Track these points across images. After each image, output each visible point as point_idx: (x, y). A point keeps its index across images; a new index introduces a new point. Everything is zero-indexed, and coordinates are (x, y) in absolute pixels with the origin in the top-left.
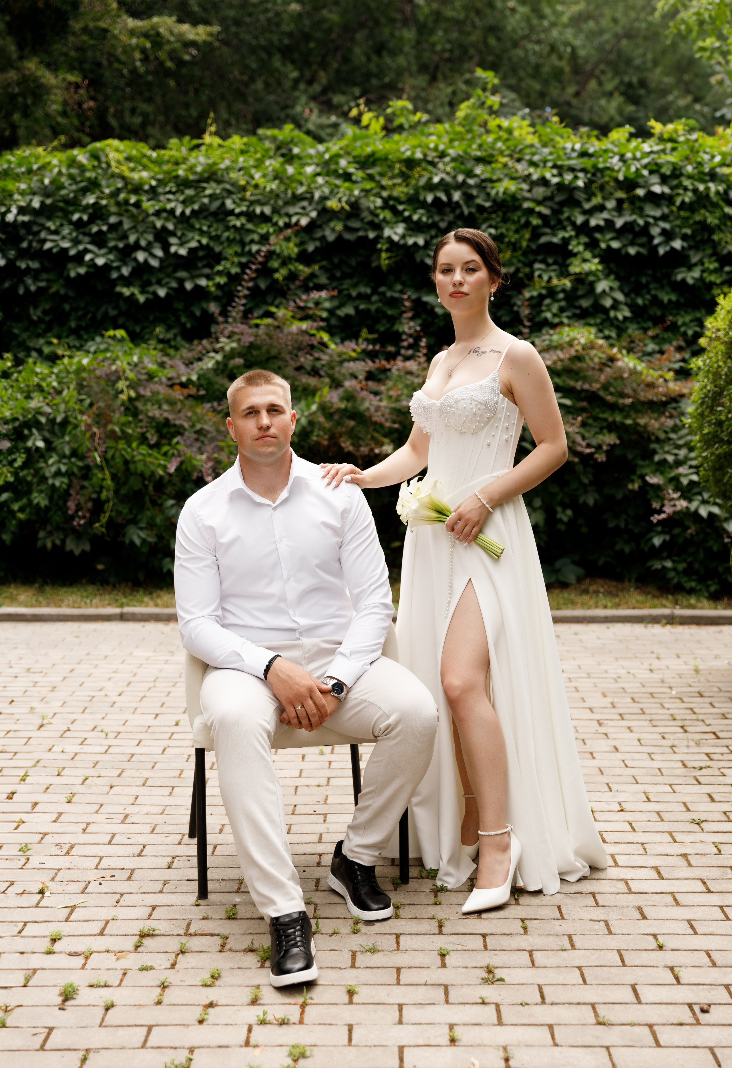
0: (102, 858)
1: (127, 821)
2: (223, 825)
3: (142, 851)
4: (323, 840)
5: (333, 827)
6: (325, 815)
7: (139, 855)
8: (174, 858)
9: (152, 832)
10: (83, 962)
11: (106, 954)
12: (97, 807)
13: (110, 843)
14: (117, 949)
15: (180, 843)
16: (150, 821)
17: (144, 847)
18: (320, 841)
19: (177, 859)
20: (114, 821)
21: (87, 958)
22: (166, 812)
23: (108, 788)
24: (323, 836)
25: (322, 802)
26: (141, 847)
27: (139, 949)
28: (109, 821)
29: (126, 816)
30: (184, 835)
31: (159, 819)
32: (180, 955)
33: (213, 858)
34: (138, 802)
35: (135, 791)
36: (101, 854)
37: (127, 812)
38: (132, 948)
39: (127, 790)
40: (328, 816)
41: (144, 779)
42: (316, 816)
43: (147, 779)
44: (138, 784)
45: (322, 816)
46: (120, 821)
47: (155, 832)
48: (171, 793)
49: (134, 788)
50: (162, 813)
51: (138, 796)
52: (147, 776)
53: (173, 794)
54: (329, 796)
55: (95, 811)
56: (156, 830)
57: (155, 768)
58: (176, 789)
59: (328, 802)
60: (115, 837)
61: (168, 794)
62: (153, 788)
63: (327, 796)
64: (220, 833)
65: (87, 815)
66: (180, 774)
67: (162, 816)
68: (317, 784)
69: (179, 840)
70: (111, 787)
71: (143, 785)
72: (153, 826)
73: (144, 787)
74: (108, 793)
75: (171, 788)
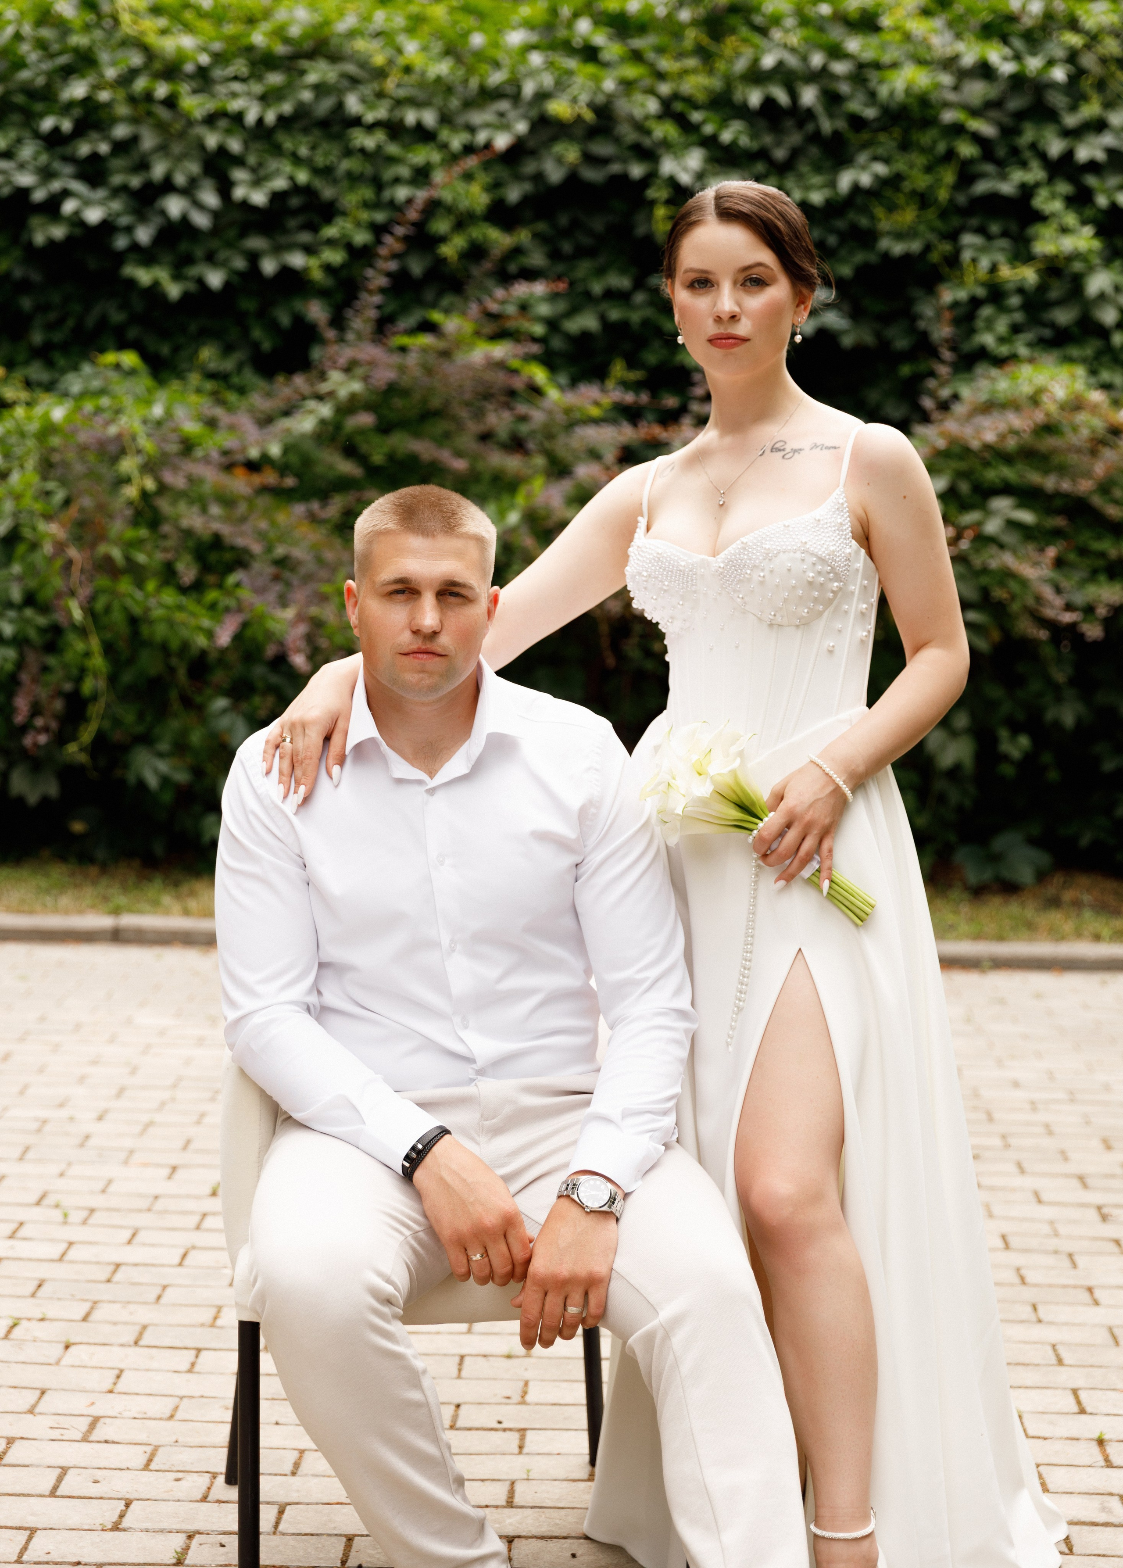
0: (33, 1531)
1: (96, 1435)
2: (302, 1452)
3: (122, 1516)
4: (517, 1500)
5: (540, 1466)
6: (522, 1431)
7: (116, 1528)
8: (190, 1537)
9: (147, 1467)
12: (31, 1397)
13: (53, 1493)
15: (204, 1499)
16: (142, 1437)
17: (127, 1505)
18: (510, 1504)
19: (198, 1539)
20: (68, 1435)
22: (179, 1415)
23: (61, 1347)
24: (519, 1488)
25: (516, 1398)
26: (121, 1505)
28: (55, 1434)
29: (95, 1422)
30: (214, 1476)
31: (163, 1432)
33: (276, 1540)
34: (121, 1386)
35: (116, 1357)
36: (31, 1522)
37: (96, 1411)
39: (101, 1355)
40: (530, 1435)
41: (138, 1328)
42: (501, 1434)
43: (145, 1327)
44: (123, 1340)
45: (516, 1436)
46: (79, 1436)
47: (153, 1466)
48: (193, 1365)
49: (116, 1349)
50: (172, 1417)
51: (122, 1371)
52: (144, 1320)
53: (196, 1369)
54: (531, 1384)
55: (26, 1407)
56: (156, 1460)
57: (163, 1300)
58: (203, 1354)
59: (529, 1398)
60: (67, 1478)
61: (187, 1366)
62: (154, 1351)
63: (526, 1384)
64: (294, 1474)
65: (10, 1417)
66: (215, 1318)
67: (171, 1423)
68: (506, 1353)
69: (204, 1489)
70: (67, 1347)
71: (136, 1343)
72: (149, 1449)
73: (138, 1350)
74: (58, 1363)
75: (193, 1353)
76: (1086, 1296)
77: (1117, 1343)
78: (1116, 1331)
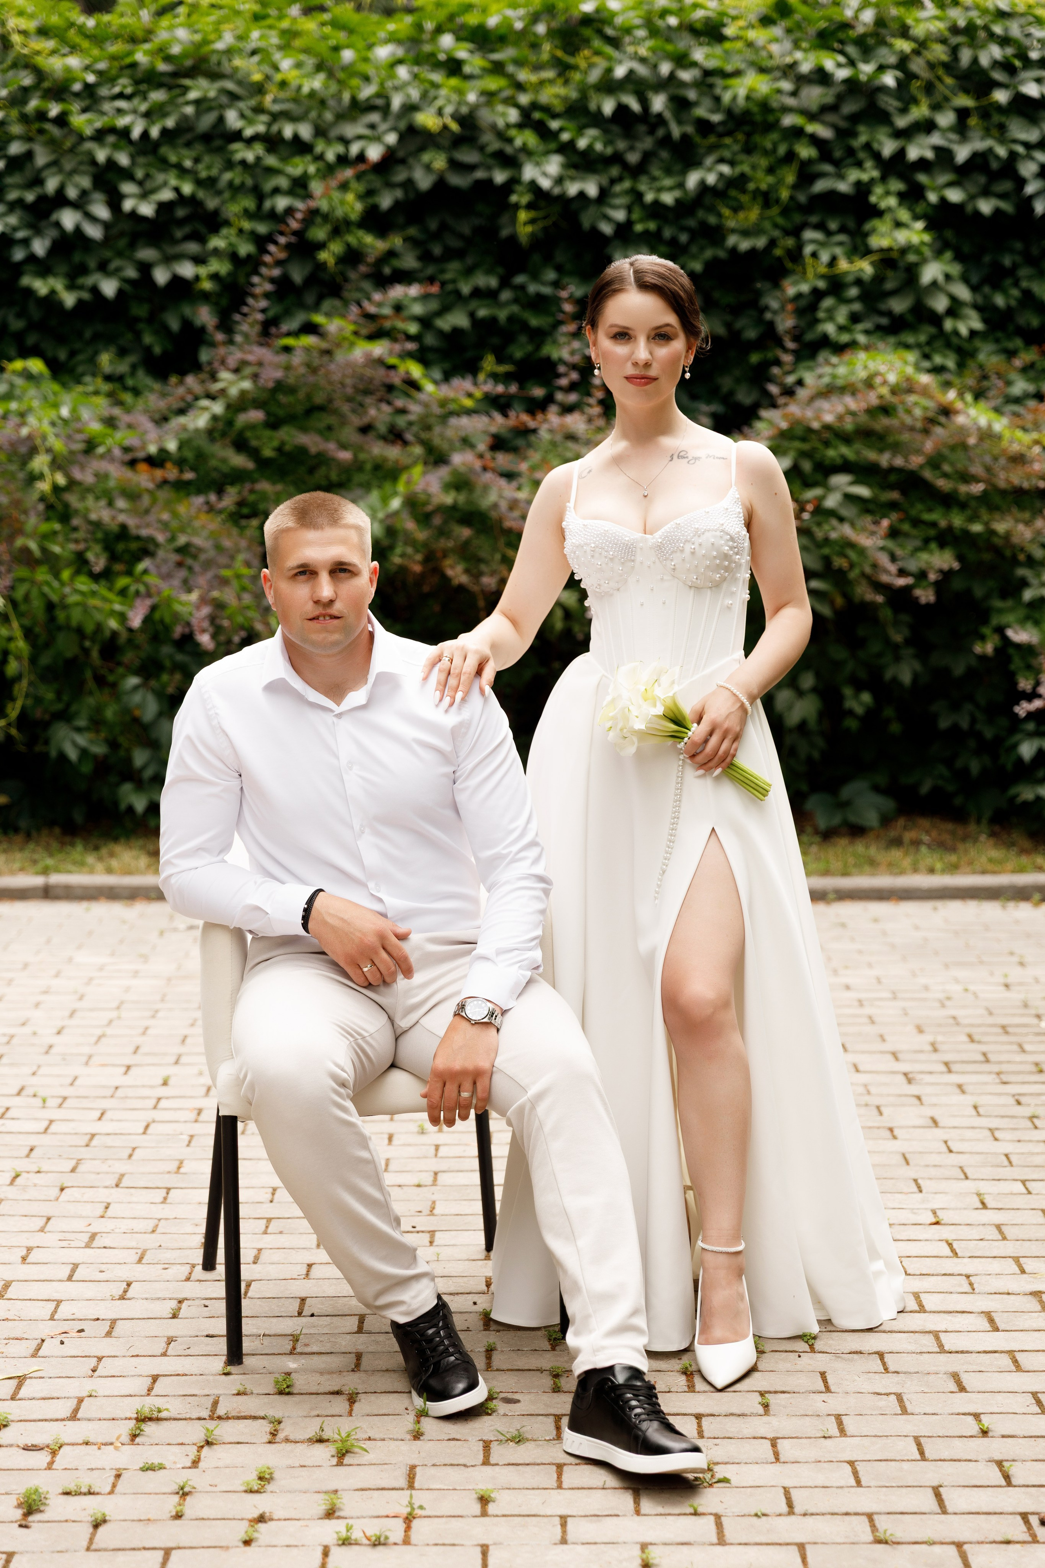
0: (59, 1302)
1: (95, 1244)
3: (125, 1291)
5: (447, 1253)
6: (432, 1233)
7: (122, 1298)
8: (180, 1302)
9: (140, 1261)
10: (49, 1459)
11: (84, 1447)
12: (41, 1222)
13: (70, 1278)
14: (100, 1440)
15: (188, 1279)
16: (133, 1244)
17: (129, 1285)
19: (185, 1303)
20: (73, 1244)
21: (54, 1453)
22: (159, 1230)
23: (57, 1190)
25: (426, 1211)
26: (124, 1285)
27: (138, 1440)
28: (64, 1244)
29: (93, 1236)
30: (193, 1266)
31: (150, 1241)
32: (206, 1449)
33: (246, 1302)
34: (109, 1213)
35: (105, 1195)
36: (58, 1296)
37: (93, 1229)
38: (126, 1438)
39: (90, 1194)
40: (437, 1234)
41: (117, 1176)
42: (415, 1235)
43: (122, 1175)
44: (107, 1184)
45: (428, 1235)
46: (83, 1245)
47: (144, 1261)
48: (165, 1199)
49: (101, 1190)
50: (153, 1231)
51: (109, 1204)
52: (122, 1171)
53: (168, 1201)
54: (437, 1203)
55: (38, 1228)
56: (146, 1258)
57: (134, 1157)
58: (172, 1191)
59: (435, 1212)
60: (78, 1270)
61: (161, 1199)
62: (132, 1190)
63: (434, 1202)
64: (255, 1263)
65: (26, 1234)
66: (179, 1168)
67: (153, 1235)
68: (416, 1183)
69: (186, 1273)
70: (62, 1189)
71: (117, 1186)
72: (140, 1252)
73: (118, 1189)
74: (57, 1199)
75: (165, 1191)
76: (888, 1133)
77: (908, 1163)
78: (908, 1156)
